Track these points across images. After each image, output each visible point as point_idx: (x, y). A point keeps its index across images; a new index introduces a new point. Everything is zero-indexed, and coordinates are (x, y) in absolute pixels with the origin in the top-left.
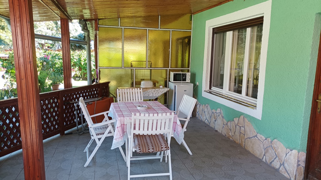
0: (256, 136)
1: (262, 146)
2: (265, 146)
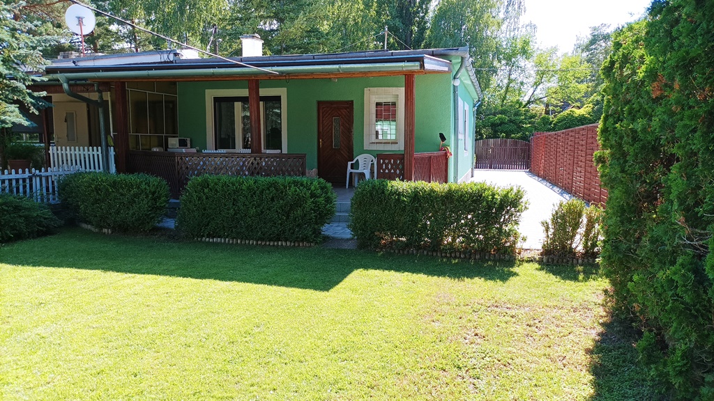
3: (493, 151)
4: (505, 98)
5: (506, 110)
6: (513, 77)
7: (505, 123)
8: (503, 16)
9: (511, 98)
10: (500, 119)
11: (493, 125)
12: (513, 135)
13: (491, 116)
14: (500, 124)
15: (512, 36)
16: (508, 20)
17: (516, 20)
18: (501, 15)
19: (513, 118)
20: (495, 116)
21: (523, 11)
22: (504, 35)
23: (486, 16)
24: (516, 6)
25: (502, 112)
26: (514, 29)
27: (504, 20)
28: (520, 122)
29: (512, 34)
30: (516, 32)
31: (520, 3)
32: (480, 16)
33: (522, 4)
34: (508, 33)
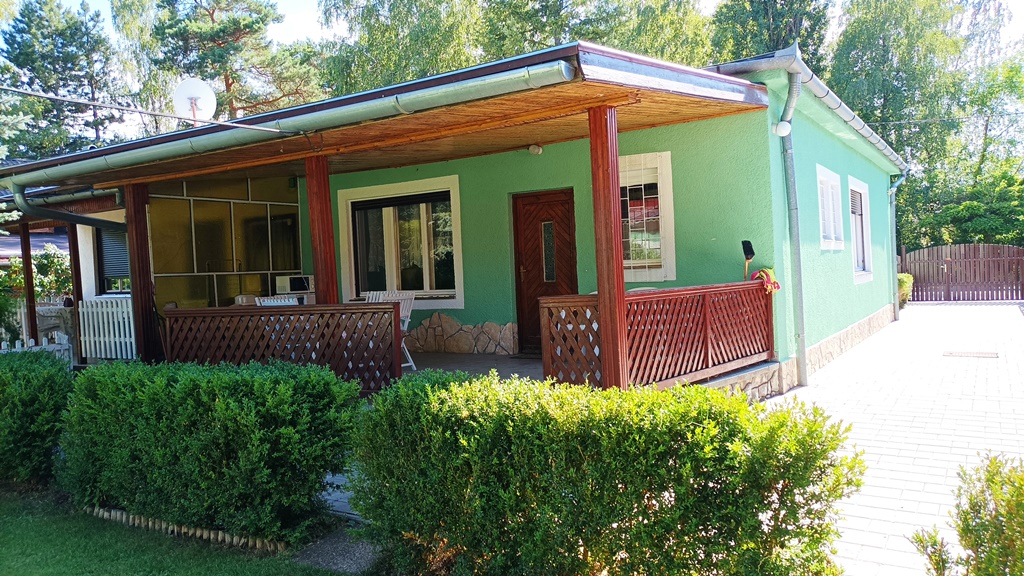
0: (461, 329)
1: (470, 337)
2: (475, 336)
3: (950, 268)
4: (979, 171)
5: (980, 192)
6: (992, 133)
7: (980, 216)
8: (967, 33)
9: (991, 171)
10: (968, 208)
11: (957, 221)
12: (998, 237)
13: (952, 205)
14: (970, 219)
15: (987, 64)
16: (977, 38)
17: (993, 35)
18: (964, 32)
19: (996, 205)
20: (959, 203)
21: (1006, 19)
22: (972, 64)
23: (928, 33)
24: (992, 13)
25: (973, 196)
26: (991, 52)
27: (968, 39)
28: (1010, 212)
29: (987, 60)
30: (995, 56)
31: (1000, 5)
32: (918, 35)
33: (1004, 6)
34: (979, 60)
